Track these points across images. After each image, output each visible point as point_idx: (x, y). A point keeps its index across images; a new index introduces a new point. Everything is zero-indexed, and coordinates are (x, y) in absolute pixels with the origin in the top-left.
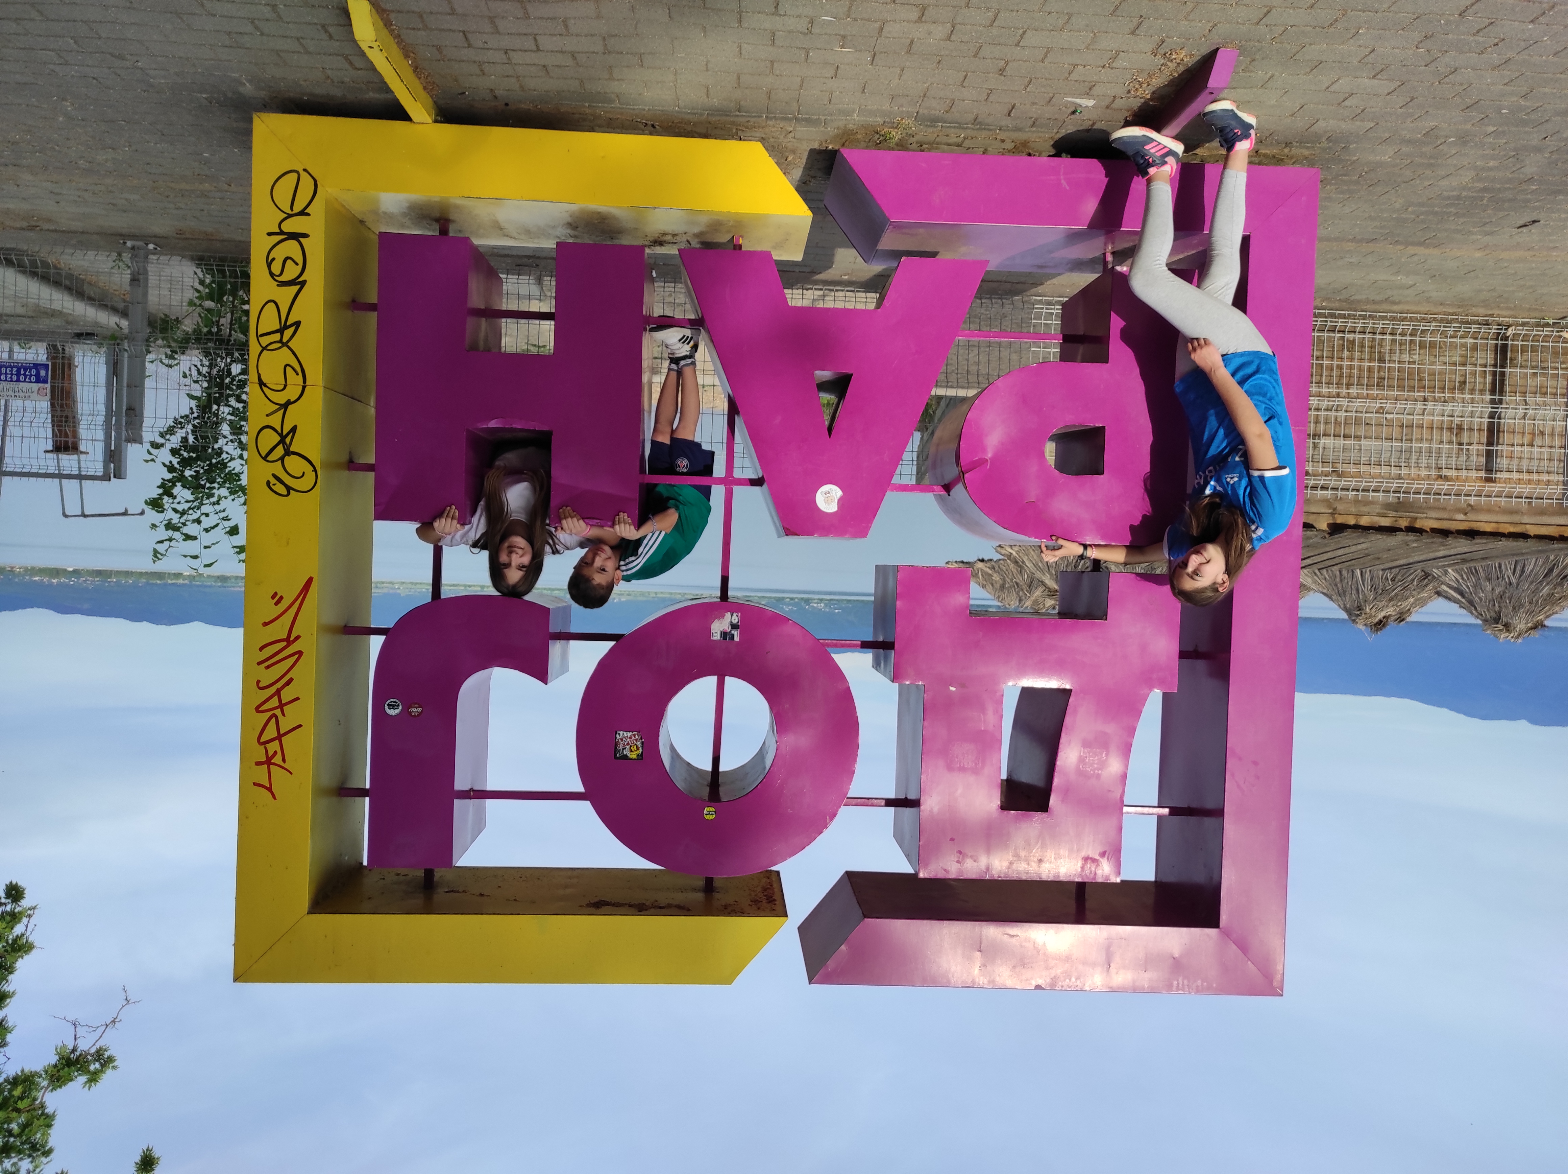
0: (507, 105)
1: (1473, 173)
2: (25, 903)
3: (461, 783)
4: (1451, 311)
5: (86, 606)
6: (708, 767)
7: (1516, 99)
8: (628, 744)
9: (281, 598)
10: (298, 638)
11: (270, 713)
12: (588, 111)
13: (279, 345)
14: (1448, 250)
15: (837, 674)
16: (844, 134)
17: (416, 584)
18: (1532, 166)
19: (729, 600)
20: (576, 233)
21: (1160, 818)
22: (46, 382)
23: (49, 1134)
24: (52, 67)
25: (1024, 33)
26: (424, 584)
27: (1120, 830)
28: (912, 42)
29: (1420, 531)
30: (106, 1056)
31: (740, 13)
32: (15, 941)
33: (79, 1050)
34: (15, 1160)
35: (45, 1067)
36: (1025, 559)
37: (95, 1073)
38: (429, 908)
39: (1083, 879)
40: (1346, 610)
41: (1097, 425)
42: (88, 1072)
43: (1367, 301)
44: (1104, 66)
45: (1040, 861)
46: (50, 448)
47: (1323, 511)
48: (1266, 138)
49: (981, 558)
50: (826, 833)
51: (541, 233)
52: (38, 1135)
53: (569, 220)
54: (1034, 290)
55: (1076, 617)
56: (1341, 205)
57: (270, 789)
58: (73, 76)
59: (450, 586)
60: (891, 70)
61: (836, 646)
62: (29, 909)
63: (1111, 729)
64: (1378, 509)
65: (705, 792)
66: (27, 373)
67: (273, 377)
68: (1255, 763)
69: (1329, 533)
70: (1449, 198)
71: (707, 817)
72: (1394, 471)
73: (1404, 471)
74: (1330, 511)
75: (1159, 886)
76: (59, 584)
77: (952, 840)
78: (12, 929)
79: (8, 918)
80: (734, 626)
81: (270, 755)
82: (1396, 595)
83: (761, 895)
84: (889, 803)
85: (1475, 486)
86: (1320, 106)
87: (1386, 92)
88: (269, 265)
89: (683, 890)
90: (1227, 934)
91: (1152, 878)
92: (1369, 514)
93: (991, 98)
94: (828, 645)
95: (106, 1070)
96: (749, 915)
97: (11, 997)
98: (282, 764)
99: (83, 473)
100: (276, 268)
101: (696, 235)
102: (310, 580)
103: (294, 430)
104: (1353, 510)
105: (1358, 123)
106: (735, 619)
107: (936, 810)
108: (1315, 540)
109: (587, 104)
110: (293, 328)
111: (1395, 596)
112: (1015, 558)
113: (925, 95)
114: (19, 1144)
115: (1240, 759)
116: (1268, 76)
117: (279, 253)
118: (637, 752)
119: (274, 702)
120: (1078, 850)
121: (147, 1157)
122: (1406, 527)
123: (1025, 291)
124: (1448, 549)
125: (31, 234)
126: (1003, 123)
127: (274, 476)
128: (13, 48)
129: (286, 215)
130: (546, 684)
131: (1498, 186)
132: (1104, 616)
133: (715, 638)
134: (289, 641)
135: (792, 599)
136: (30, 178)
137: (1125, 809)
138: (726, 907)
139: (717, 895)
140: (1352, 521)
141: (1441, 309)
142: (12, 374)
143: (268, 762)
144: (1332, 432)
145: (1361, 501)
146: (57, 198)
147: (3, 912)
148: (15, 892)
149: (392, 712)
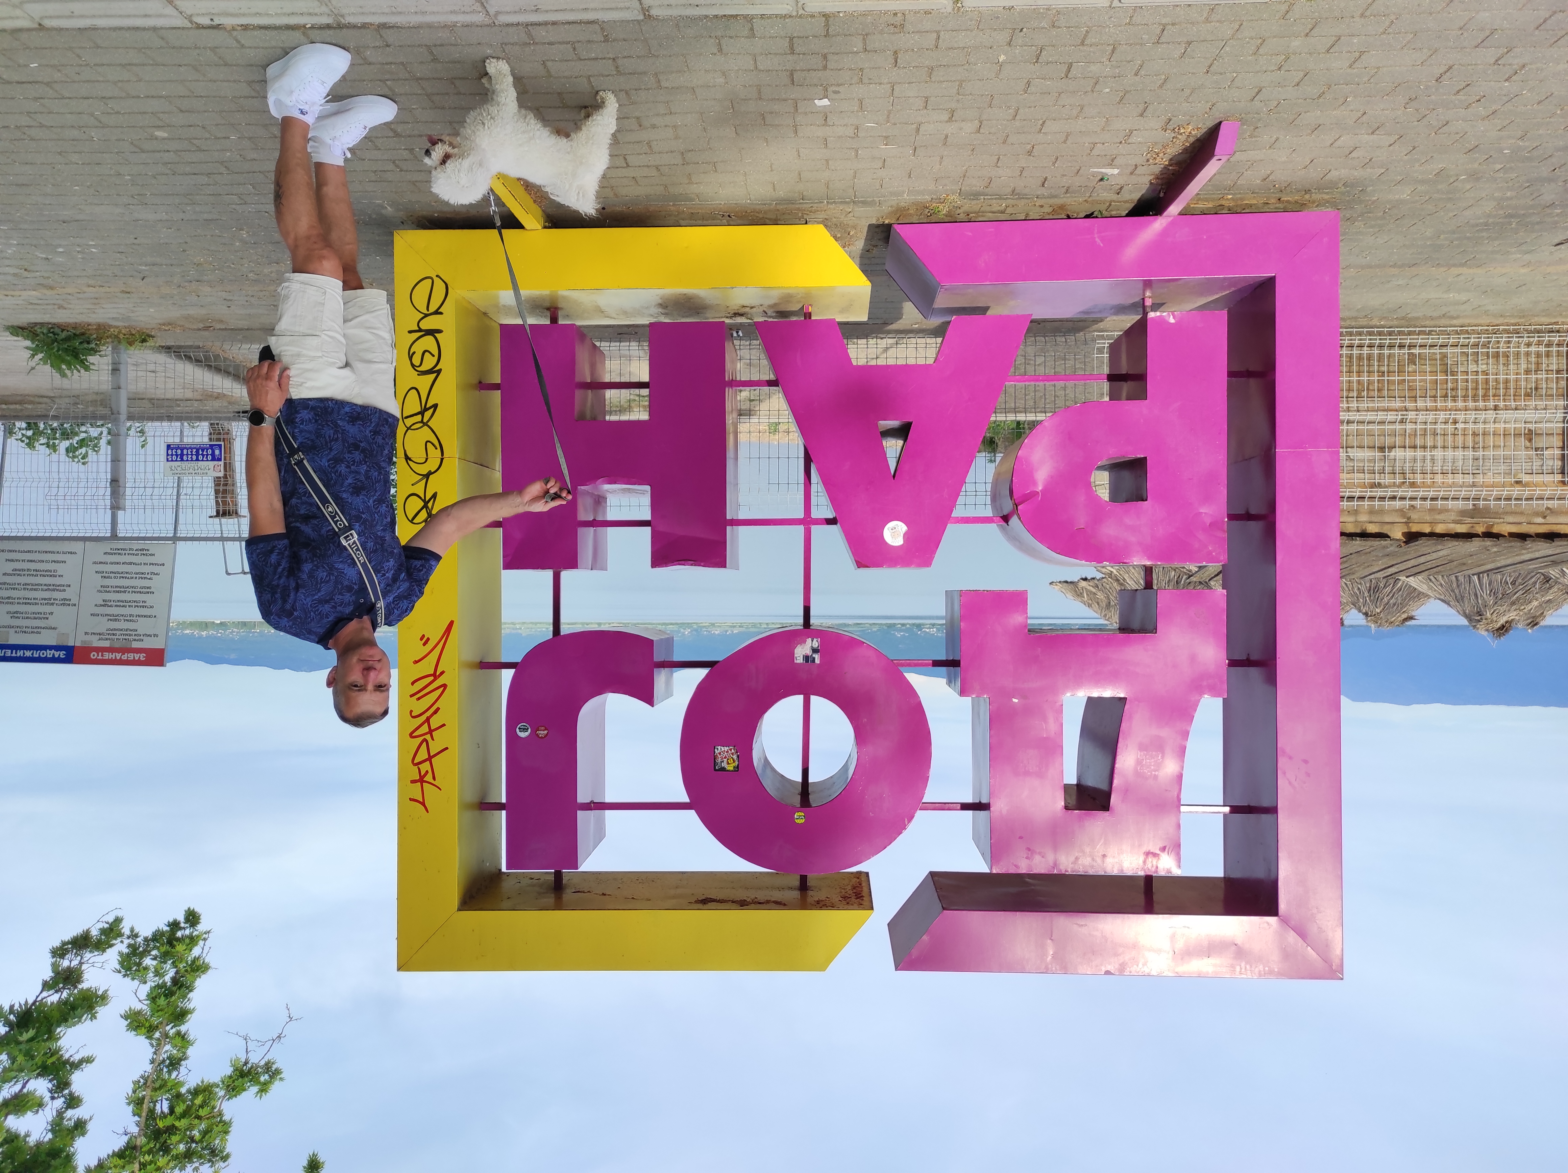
1: (1495, 203)
2: (201, 927)
3: (583, 797)
4: (1512, 321)
5: (233, 656)
6: (798, 778)
7: (1514, 141)
8: (725, 757)
9: (428, 639)
10: (442, 673)
11: (422, 738)
12: (672, 208)
13: (421, 425)
14: (1491, 269)
15: (910, 691)
16: (897, 210)
17: (536, 624)
18: (1549, 193)
19: (811, 627)
20: (667, 311)
21: (1225, 815)
22: (220, 460)
23: (227, 1140)
24: (234, 206)
25: (1044, 122)
26: (543, 623)
27: (1179, 826)
28: (947, 137)
29: (1497, 536)
30: (273, 1069)
31: (795, 126)
32: (193, 962)
33: (250, 1062)
34: (197, 1164)
35: (222, 1078)
36: (1126, 577)
37: (265, 1084)
38: (559, 906)
39: (1145, 872)
40: (1466, 616)
41: (1139, 456)
42: (259, 1083)
43: (1425, 317)
44: (1121, 142)
45: (1104, 856)
46: (214, 513)
47: (1397, 520)
48: (1285, 187)
49: (1084, 577)
50: (905, 833)
51: (638, 312)
52: (217, 1142)
53: (660, 301)
54: (1095, 327)
55: (1133, 631)
56: (1373, 237)
57: (423, 804)
58: (249, 212)
59: (568, 624)
60: (931, 158)
61: (909, 665)
62: (205, 933)
63: (1165, 733)
64: (1453, 516)
65: (797, 800)
66: (205, 453)
67: (416, 453)
68: (1306, 762)
69: (1404, 542)
70: (1477, 225)
71: (797, 821)
72: (1470, 479)
73: (1480, 479)
74: (1404, 520)
75: (1228, 881)
76: (208, 637)
77: (1021, 838)
78: (191, 950)
79: (187, 941)
80: (815, 651)
81: (422, 774)
82: (1518, 599)
83: (850, 892)
84: (965, 807)
85: (1557, 490)
86: (1329, 159)
87: (1388, 144)
88: (411, 358)
89: (781, 889)
90: (1285, 922)
91: (1219, 872)
92: (1444, 522)
93: (1024, 174)
94: (903, 665)
95: (274, 1081)
96: (838, 909)
97: (191, 1013)
98: (432, 781)
100: (416, 360)
101: (770, 306)
102: (452, 623)
103: (434, 496)
104: (1428, 518)
105: (1368, 170)
106: (816, 644)
107: (1004, 812)
108: (1392, 548)
109: (671, 204)
110: (432, 410)
111: (1516, 599)
112: (1116, 576)
113: (964, 176)
114: (200, 1149)
115: (1290, 758)
116: (1274, 139)
117: (418, 348)
118: (734, 764)
119: (425, 728)
120: (1140, 846)
121: (313, 1161)
122: (1483, 533)
123: (1088, 327)
124: (1532, 552)
125: (206, 333)
126: (1039, 193)
128: (205, 195)
129: (423, 315)
130: (653, 706)
131: (1522, 212)
132: (1154, 630)
133: (798, 662)
134: (435, 676)
135: (903, 625)
136: (209, 289)
137: (1183, 809)
138: (818, 902)
139: (810, 893)
140: (1427, 530)
141: (1501, 321)
142: (192, 455)
143: (422, 780)
144: (1403, 444)
145: (1432, 510)
146: (229, 303)
147: (182, 936)
148: (192, 918)
149: (523, 735)
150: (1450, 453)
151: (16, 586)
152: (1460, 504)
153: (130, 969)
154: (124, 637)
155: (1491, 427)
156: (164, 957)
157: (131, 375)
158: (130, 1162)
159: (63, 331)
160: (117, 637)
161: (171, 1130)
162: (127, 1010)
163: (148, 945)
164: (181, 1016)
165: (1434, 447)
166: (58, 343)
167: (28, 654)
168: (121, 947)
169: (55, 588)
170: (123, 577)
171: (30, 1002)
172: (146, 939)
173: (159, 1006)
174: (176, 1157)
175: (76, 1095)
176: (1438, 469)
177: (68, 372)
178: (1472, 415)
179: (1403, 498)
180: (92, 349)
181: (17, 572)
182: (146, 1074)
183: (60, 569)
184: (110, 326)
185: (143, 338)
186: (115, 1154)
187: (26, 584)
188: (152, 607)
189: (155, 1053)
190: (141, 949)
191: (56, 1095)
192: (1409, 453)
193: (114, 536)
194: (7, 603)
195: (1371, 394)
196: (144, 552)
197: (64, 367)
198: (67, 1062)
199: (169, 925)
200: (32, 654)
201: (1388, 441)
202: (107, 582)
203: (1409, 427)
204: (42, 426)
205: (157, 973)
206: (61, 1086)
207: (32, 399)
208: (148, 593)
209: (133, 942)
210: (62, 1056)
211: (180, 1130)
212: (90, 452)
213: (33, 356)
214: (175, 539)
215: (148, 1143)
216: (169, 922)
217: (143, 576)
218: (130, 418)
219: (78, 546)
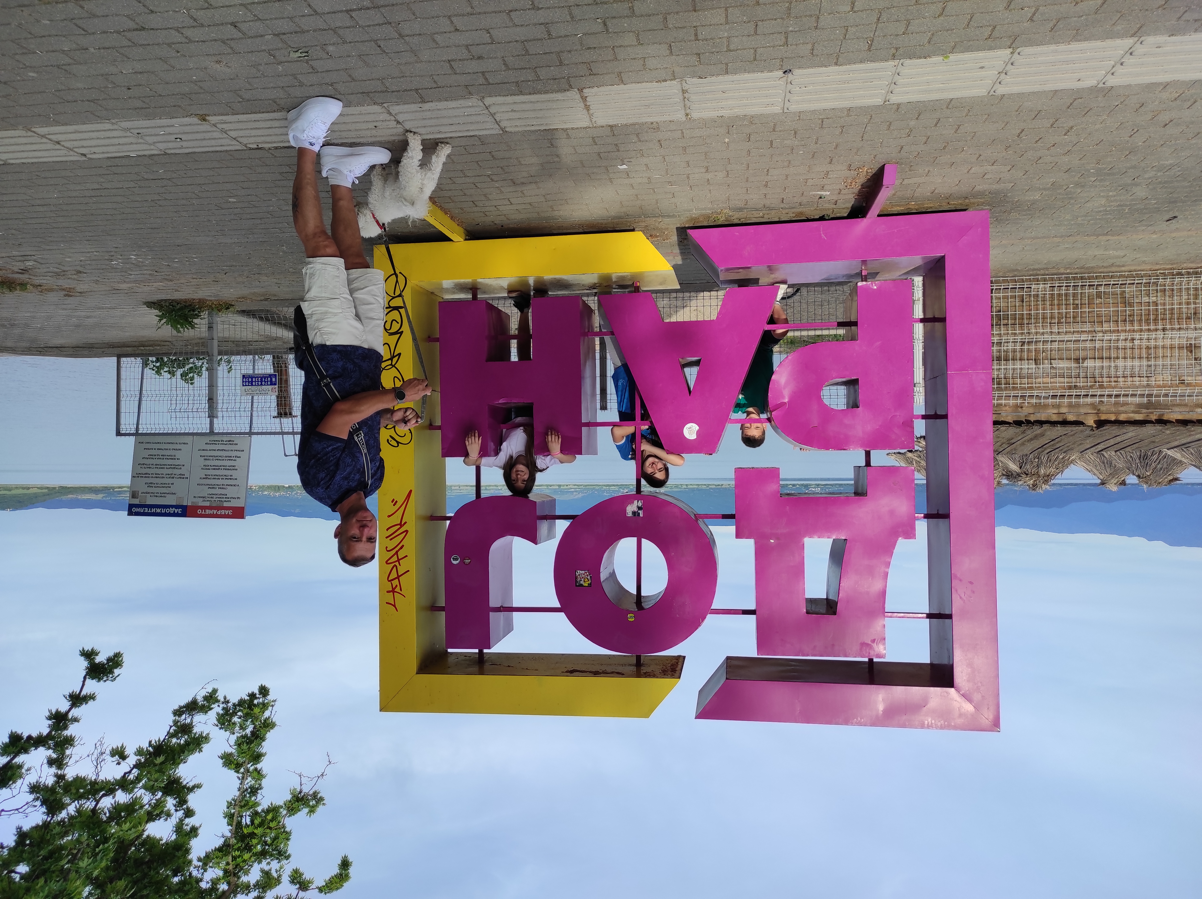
0: (502, 226)
1: (1104, 199)
2: (270, 697)
6: (634, 591)
8: (583, 578)
9: (396, 502)
10: (405, 523)
11: (393, 564)
12: (545, 224)
13: (391, 366)
14: (1129, 236)
16: (692, 219)
22: (275, 384)
23: (288, 844)
25: (768, 170)
28: (708, 180)
29: (1167, 422)
30: (319, 797)
31: (610, 179)
32: (265, 721)
33: (303, 792)
34: (269, 860)
35: (284, 802)
37: (313, 807)
38: (481, 672)
42: (309, 806)
44: (824, 178)
46: (276, 414)
47: (1090, 412)
48: (949, 196)
52: (282, 846)
57: (394, 606)
60: (703, 191)
62: (273, 701)
64: (1132, 408)
66: (266, 380)
69: (1095, 427)
72: (1145, 381)
73: (1152, 381)
74: (1095, 412)
78: (263, 713)
79: (261, 706)
81: (394, 587)
86: (971, 180)
87: (1007, 170)
92: (1126, 412)
93: (768, 197)
95: (319, 805)
97: (264, 756)
98: (400, 592)
99: (295, 431)
101: (613, 283)
102: (411, 491)
104: (1113, 410)
105: (1003, 184)
106: (640, 504)
108: (1087, 432)
110: (397, 357)
113: (729, 200)
114: (271, 850)
116: (926, 171)
118: (588, 582)
119: (395, 558)
121: (345, 861)
122: (1155, 420)
125: (266, 302)
127: (391, 436)
129: (392, 298)
130: (537, 545)
134: (401, 525)
136: (266, 278)
140: (1113, 418)
142: (258, 381)
143: (393, 591)
144: (1093, 356)
145: (1116, 404)
146: (279, 285)
147: (258, 703)
148: (264, 691)
149: (455, 562)
150: (1129, 363)
151: (151, 466)
152: (1137, 400)
153: (224, 724)
154: (219, 499)
155: (1160, 343)
156: (246, 717)
157: (220, 327)
158: (226, 855)
159: (178, 304)
160: (214, 499)
161: (252, 835)
162: (223, 753)
163: (236, 709)
164: (257, 757)
165: (1118, 358)
166: (175, 311)
167: (158, 510)
168: (217, 709)
169: (175, 467)
170: (217, 459)
171: (162, 739)
172: (234, 705)
173: (243, 750)
174: (255, 854)
175: (191, 808)
176: (1120, 373)
177: (181, 329)
178: (1145, 335)
179: (1093, 396)
180: (196, 314)
181: (151, 457)
182: (236, 798)
183: (178, 454)
184: (207, 300)
185: (226, 306)
186: (216, 849)
187: (157, 465)
188: (236, 479)
189: (241, 784)
190: (231, 711)
191: (178, 809)
192: (1098, 363)
193: (212, 432)
194: (145, 477)
195: (1068, 320)
196: (231, 443)
197: (179, 326)
198: (185, 787)
199: (249, 696)
200: (161, 511)
201: (1082, 354)
202: (208, 463)
203: (1098, 345)
204: (166, 360)
205: (242, 728)
206: (182, 802)
207: (159, 343)
208: (233, 469)
209: (226, 706)
210: (181, 783)
211: (257, 836)
212: (196, 376)
213: (160, 320)
214: (251, 433)
215: (237, 843)
216: (249, 694)
217: (230, 458)
218: (220, 353)
219: (189, 439)
